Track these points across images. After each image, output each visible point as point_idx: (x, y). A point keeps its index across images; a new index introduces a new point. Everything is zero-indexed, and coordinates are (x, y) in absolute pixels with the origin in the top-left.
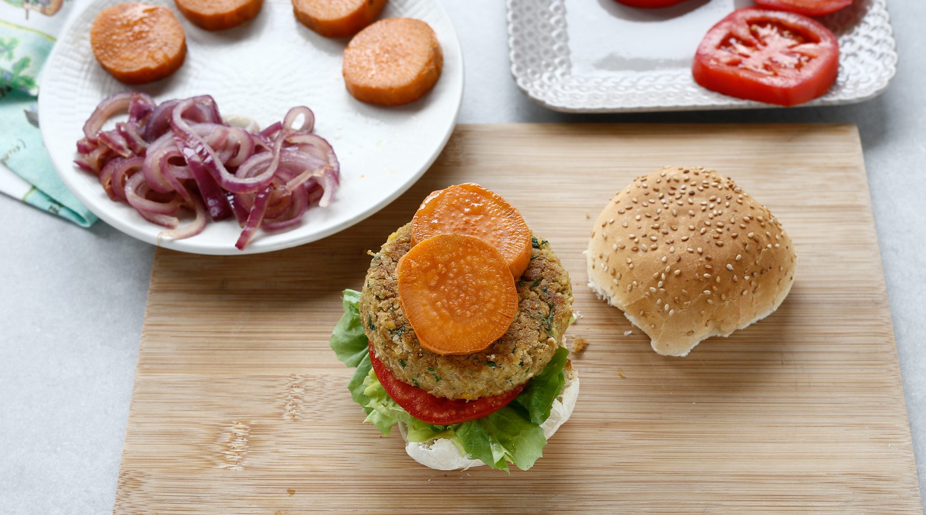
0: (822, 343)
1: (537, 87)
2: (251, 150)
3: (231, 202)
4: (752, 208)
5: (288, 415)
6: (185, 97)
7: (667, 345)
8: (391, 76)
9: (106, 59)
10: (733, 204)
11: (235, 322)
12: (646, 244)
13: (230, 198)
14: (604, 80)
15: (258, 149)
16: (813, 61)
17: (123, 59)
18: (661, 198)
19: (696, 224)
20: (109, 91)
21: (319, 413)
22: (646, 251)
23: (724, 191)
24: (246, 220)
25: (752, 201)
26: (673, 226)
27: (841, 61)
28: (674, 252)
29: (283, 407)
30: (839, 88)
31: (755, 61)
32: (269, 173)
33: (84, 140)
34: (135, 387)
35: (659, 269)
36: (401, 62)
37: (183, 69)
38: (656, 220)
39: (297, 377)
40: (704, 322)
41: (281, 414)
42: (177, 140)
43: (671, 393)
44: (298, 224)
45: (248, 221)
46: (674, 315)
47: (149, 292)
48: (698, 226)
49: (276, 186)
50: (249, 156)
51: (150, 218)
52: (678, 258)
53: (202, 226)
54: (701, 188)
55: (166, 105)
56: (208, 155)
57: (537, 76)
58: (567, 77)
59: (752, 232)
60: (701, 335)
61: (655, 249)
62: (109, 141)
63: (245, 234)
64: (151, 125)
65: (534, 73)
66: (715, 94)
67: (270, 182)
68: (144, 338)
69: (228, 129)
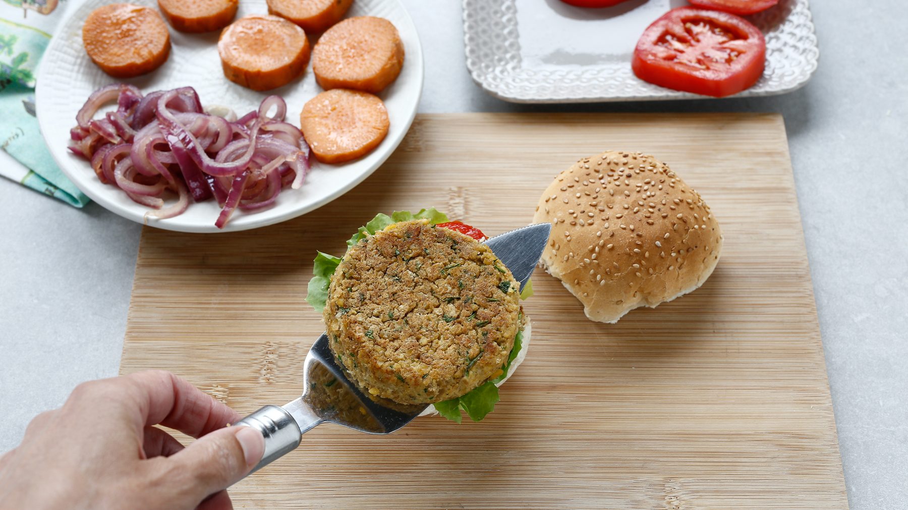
0: (751, 313)
1: (490, 80)
2: (229, 136)
3: (211, 185)
4: (683, 191)
5: (264, 379)
6: (169, 89)
7: (598, 312)
8: (357, 70)
9: (95, 54)
10: (666, 187)
11: (214, 294)
12: (583, 220)
13: (210, 181)
14: (552, 73)
15: (236, 136)
16: (742, 56)
17: (111, 55)
18: (601, 179)
19: (631, 204)
20: (100, 84)
21: (292, 377)
22: (583, 226)
23: (659, 175)
24: (226, 200)
25: (684, 185)
26: (609, 205)
27: (768, 56)
28: (608, 227)
29: (258, 371)
30: (766, 80)
31: (689, 56)
32: (246, 158)
33: (77, 128)
34: (123, 353)
35: (593, 243)
36: (366, 57)
37: (167, 64)
38: (594, 198)
39: (271, 344)
40: (632, 293)
41: (257, 378)
42: (162, 128)
43: (612, 359)
44: (273, 205)
45: (227, 201)
46: (605, 285)
47: (136, 267)
48: (632, 205)
49: (252, 170)
50: (228, 142)
51: (137, 199)
52: (612, 234)
53: (185, 206)
54: (638, 171)
55: (152, 96)
56: (190, 141)
57: (490, 70)
58: (518, 70)
59: (680, 213)
60: (630, 305)
61: (591, 224)
62: (100, 128)
63: (224, 214)
64: (138, 114)
65: (487, 67)
66: (653, 86)
67: (247, 167)
68: (133, 309)
69: (208, 118)
